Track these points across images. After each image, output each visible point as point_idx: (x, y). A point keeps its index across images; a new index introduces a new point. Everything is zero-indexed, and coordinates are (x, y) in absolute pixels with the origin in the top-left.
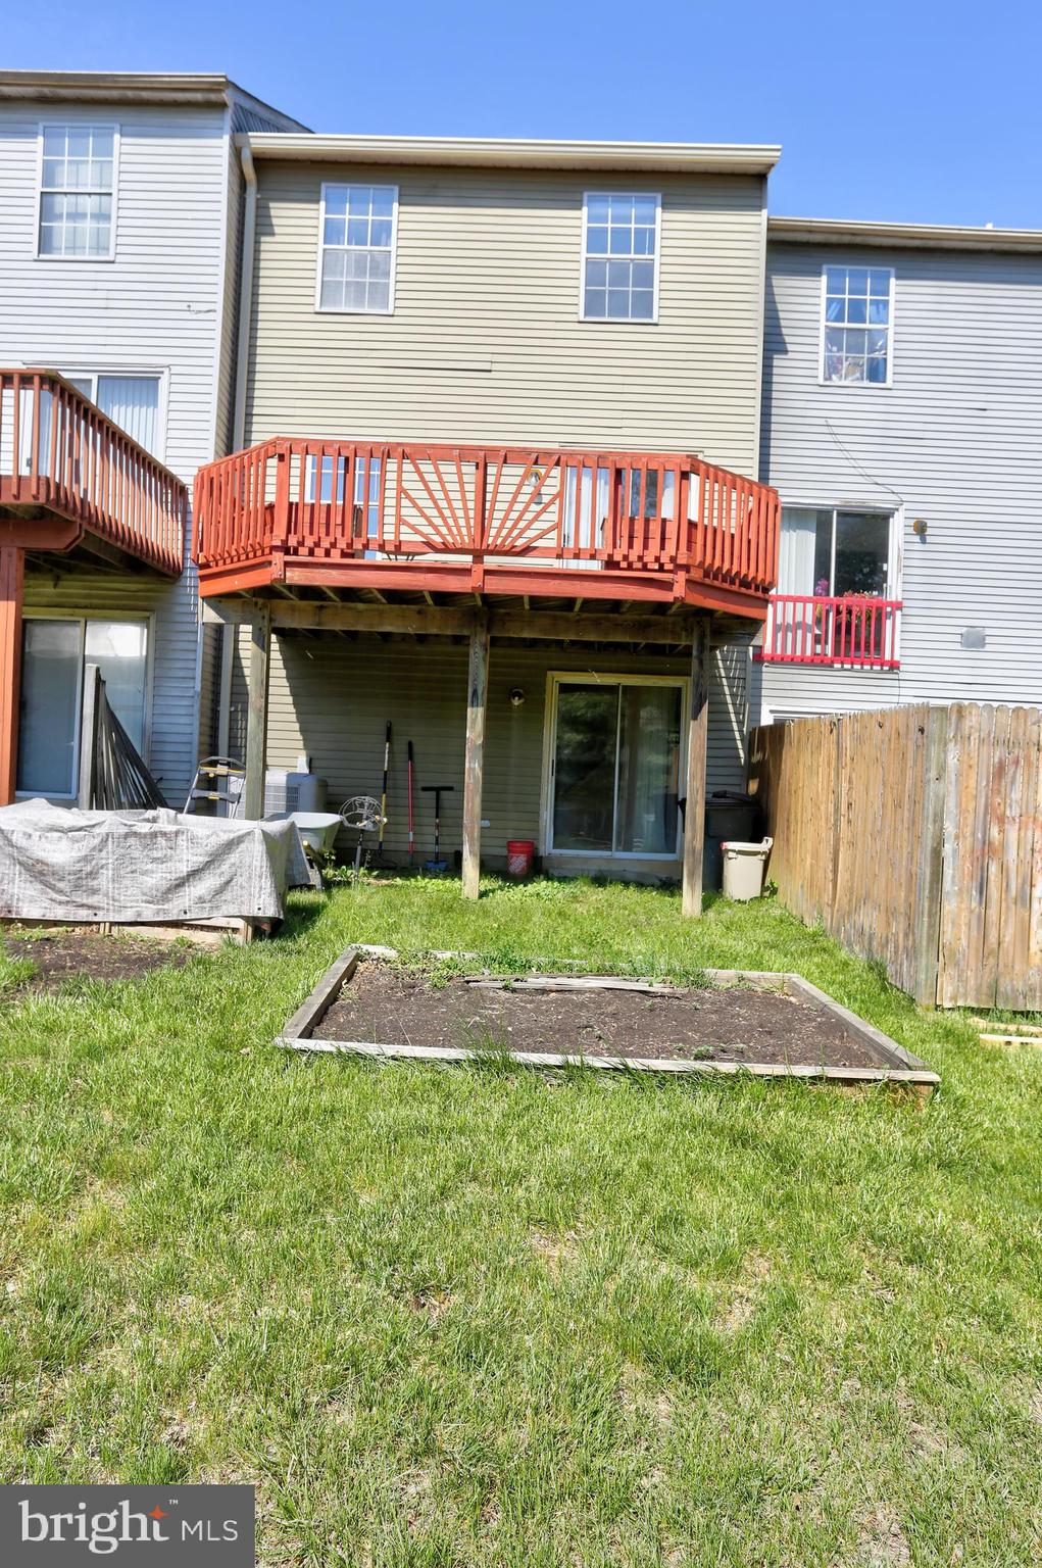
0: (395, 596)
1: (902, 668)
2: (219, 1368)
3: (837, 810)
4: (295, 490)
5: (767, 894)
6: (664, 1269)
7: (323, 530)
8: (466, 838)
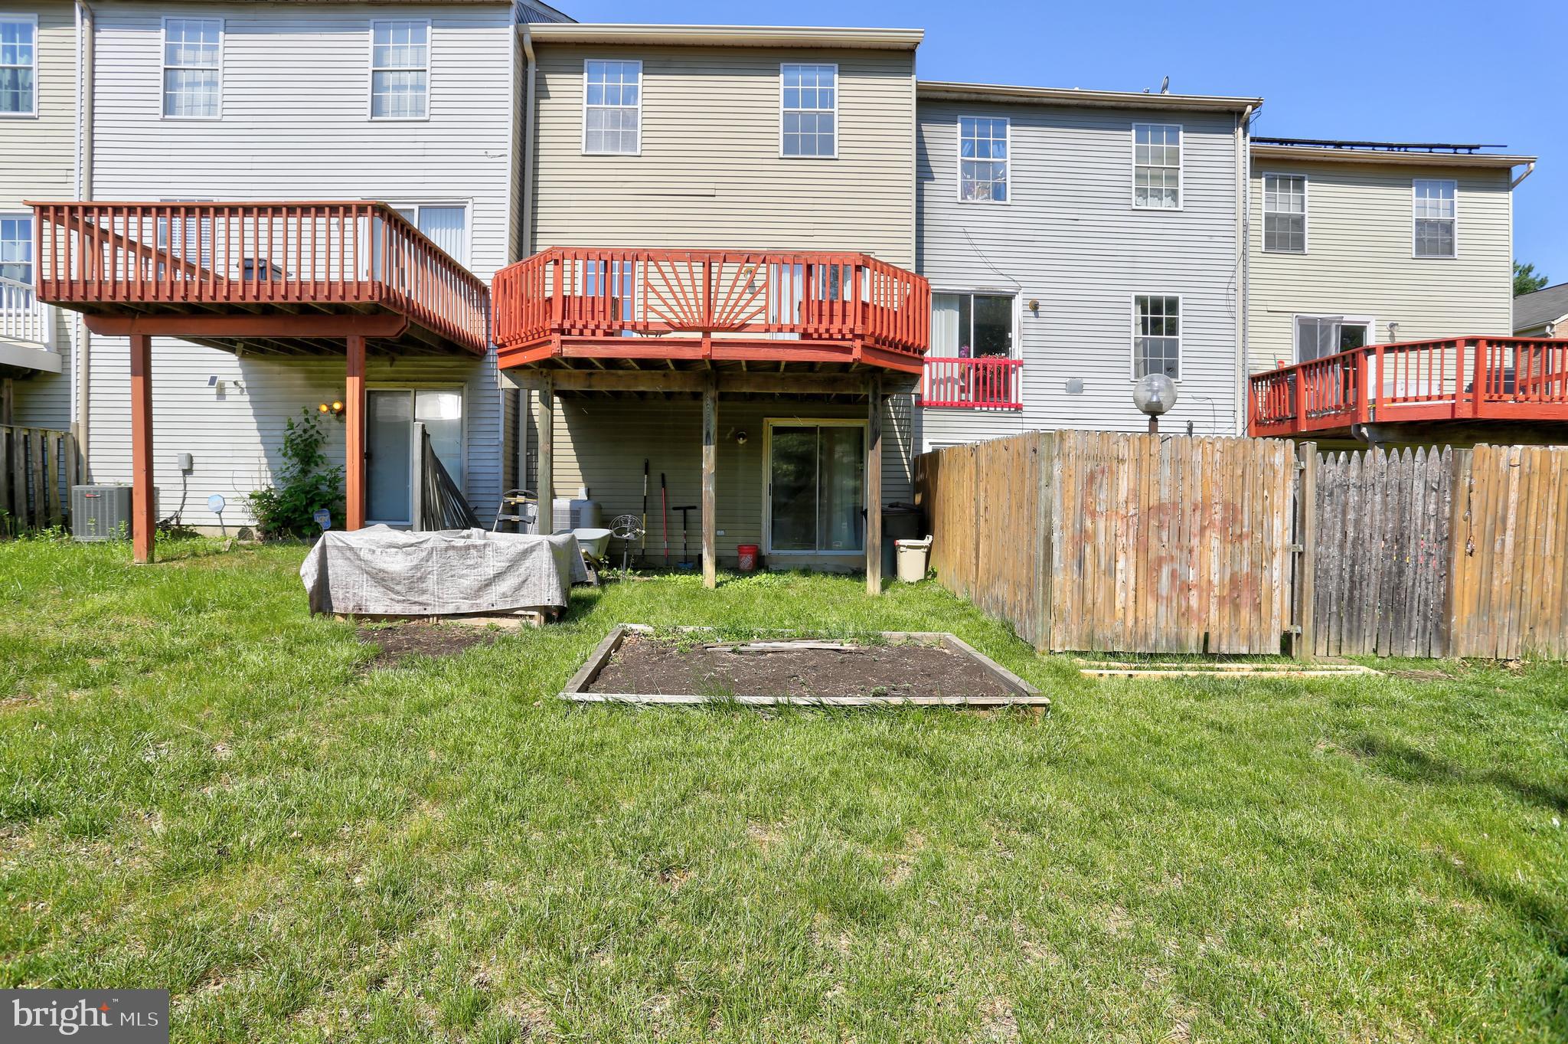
0: (645, 364)
1: (1024, 409)
2: (513, 932)
3: (977, 512)
4: (567, 288)
5: (929, 577)
6: (846, 845)
7: (589, 315)
8: (705, 543)
